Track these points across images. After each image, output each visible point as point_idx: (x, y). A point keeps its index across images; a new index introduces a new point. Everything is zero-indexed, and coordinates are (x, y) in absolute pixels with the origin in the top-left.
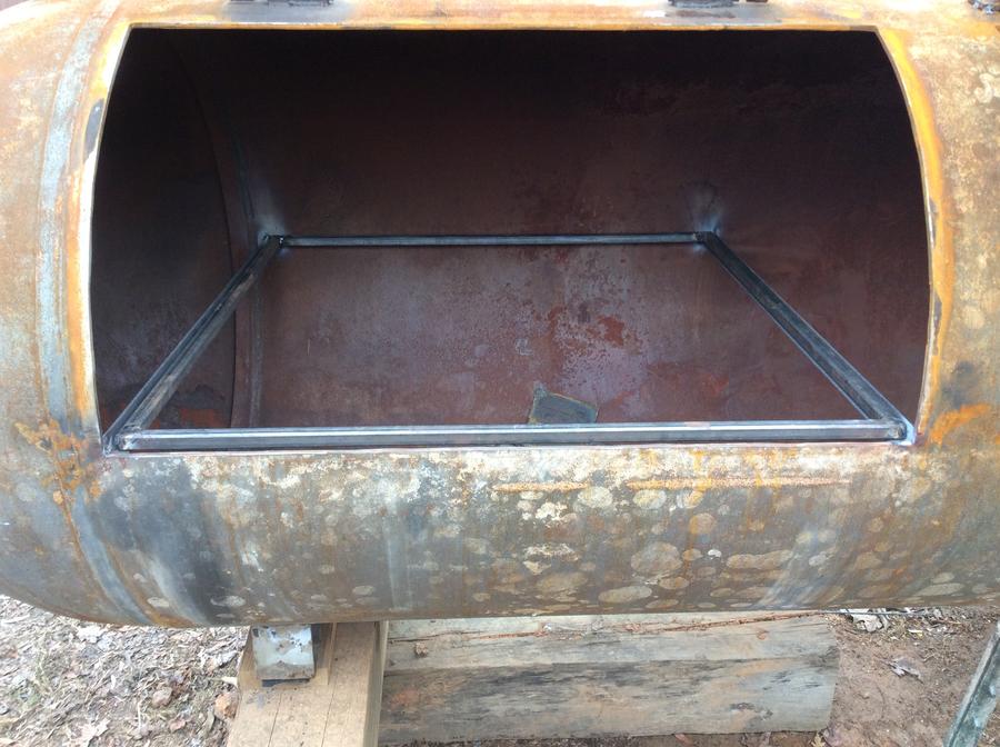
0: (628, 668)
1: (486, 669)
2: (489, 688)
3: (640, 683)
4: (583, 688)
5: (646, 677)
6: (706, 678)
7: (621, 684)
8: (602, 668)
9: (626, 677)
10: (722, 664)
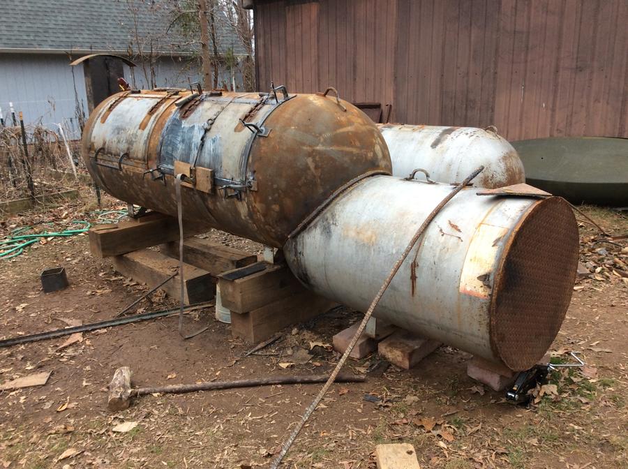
6: (216, 260)
10: (218, 258)
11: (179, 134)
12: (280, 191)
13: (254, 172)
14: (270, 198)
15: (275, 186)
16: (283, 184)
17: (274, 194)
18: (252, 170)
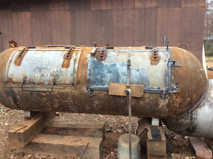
0: (76, 128)
1: (59, 127)
2: (59, 130)
3: (77, 131)
4: (70, 131)
5: (78, 130)
6: (86, 131)
7: (75, 131)
8: (73, 128)
9: (75, 130)
10: (87, 129)
11: (104, 68)
12: (192, 91)
13: (177, 84)
14: (187, 95)
15: (190, 89)
16: (194, 88)
17: (189, 93)
18: (175, 83)
